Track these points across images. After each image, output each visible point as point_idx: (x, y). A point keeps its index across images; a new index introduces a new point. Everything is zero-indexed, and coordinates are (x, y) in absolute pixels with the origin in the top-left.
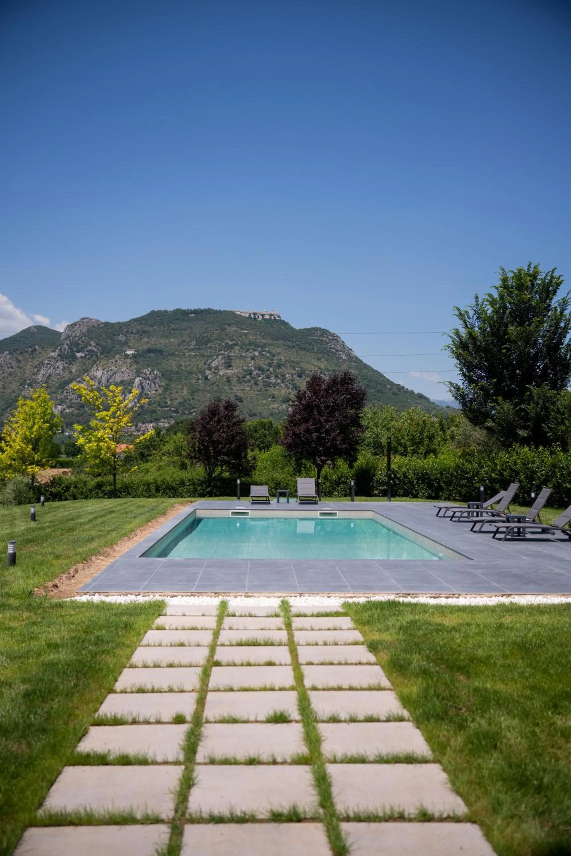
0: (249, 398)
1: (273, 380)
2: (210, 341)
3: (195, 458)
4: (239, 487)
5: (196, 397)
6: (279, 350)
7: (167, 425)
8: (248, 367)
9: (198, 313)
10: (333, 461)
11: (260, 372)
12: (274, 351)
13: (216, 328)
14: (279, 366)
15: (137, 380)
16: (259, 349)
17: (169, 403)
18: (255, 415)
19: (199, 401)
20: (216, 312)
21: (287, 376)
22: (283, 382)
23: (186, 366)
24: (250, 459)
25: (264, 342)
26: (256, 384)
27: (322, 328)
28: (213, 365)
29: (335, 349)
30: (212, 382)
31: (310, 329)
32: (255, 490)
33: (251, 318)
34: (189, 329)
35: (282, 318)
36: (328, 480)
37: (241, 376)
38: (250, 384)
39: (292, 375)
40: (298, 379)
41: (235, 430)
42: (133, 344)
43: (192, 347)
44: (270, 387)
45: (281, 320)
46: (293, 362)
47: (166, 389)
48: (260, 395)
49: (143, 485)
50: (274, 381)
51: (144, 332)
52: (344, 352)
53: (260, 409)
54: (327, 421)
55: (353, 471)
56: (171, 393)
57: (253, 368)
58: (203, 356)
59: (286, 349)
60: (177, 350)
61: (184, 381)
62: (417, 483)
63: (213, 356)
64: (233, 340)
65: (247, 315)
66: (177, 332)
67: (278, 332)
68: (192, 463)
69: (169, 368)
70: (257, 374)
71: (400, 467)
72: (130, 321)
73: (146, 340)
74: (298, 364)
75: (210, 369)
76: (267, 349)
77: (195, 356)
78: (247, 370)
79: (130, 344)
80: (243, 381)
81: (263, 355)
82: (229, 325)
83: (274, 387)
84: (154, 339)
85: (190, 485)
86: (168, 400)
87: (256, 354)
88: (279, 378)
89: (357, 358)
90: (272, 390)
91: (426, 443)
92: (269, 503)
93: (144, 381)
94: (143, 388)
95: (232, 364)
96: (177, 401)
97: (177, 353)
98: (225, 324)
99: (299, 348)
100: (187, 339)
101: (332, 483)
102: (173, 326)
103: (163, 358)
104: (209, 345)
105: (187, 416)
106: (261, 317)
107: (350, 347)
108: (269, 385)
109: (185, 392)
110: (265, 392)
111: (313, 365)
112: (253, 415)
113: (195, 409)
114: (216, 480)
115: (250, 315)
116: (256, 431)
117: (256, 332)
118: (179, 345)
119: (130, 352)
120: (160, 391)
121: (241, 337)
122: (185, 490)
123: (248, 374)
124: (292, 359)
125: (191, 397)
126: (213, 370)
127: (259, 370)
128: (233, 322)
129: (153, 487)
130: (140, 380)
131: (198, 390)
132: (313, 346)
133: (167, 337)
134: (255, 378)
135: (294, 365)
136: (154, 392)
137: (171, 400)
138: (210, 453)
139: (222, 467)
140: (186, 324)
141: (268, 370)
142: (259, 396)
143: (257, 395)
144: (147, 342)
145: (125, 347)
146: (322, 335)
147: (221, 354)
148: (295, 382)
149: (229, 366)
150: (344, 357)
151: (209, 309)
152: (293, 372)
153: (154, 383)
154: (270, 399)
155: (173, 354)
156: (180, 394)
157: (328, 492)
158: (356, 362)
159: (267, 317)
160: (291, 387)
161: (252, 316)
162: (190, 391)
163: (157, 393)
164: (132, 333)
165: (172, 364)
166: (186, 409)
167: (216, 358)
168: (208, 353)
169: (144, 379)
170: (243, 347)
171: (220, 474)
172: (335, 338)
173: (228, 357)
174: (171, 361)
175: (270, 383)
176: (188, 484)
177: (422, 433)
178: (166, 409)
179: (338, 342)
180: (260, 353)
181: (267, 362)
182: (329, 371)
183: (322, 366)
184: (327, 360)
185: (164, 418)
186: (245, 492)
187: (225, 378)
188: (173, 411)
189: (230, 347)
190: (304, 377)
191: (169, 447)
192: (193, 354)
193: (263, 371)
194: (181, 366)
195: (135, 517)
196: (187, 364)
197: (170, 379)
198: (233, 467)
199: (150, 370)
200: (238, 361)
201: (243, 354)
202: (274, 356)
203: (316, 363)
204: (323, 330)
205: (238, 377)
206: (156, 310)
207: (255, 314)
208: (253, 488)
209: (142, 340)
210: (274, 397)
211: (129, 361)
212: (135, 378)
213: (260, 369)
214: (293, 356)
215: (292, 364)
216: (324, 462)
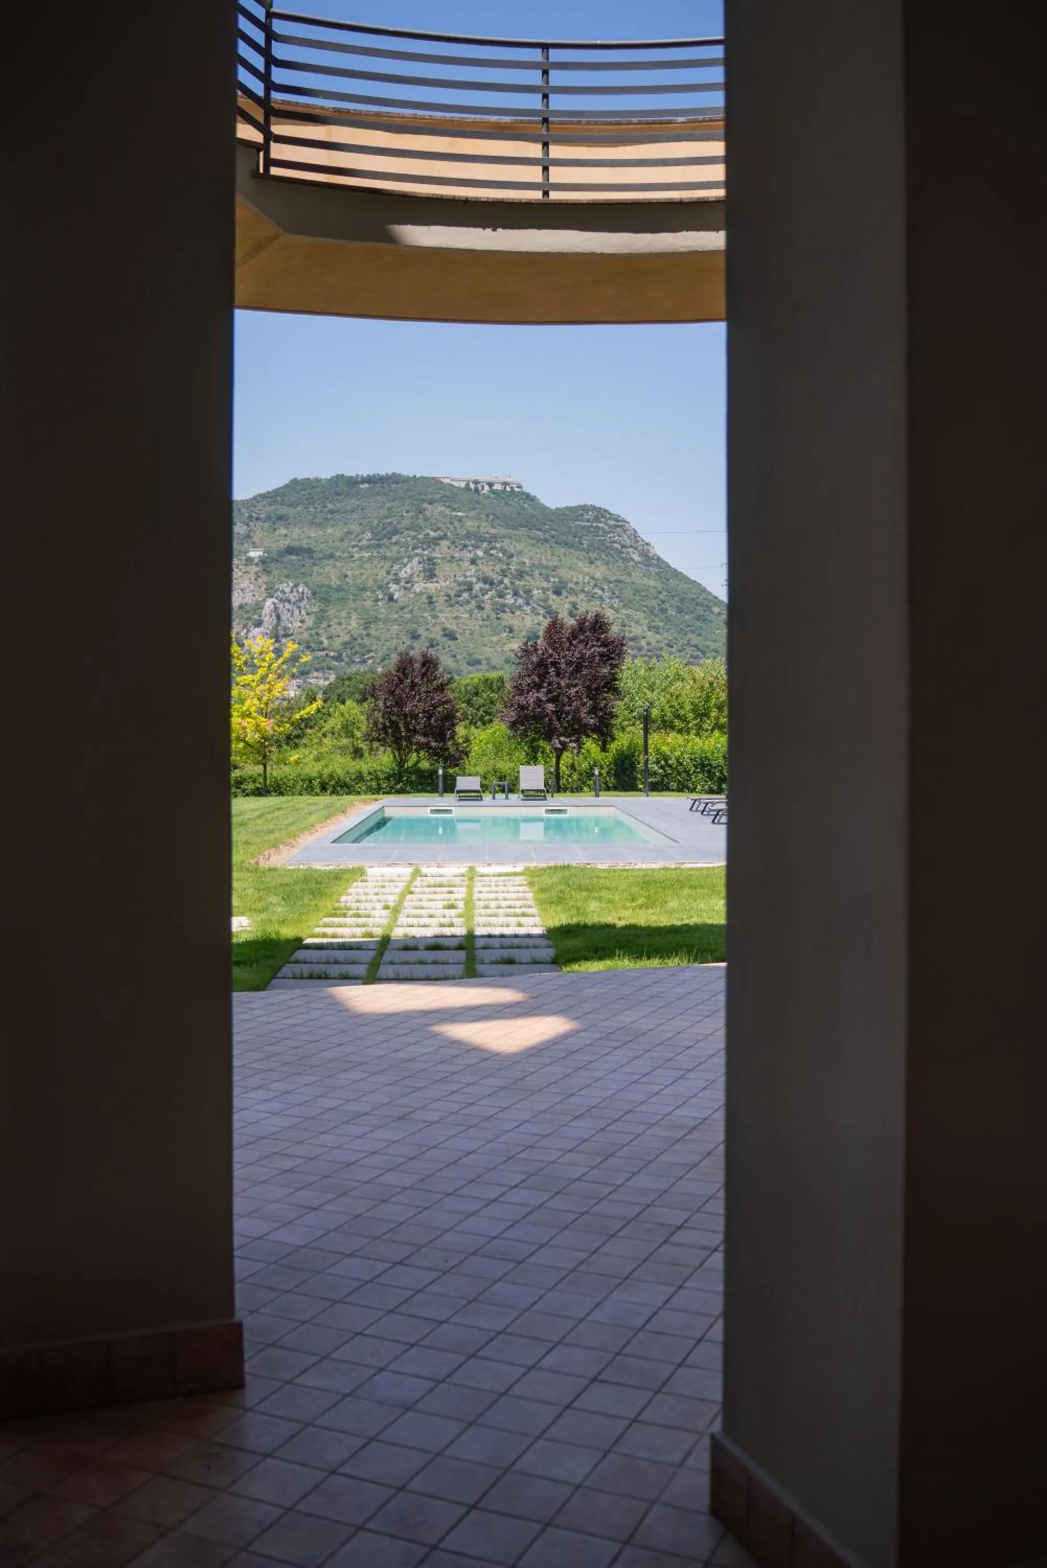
0: (467, 633)
1: (509, 600)
2: (396, 532)
3: (379, 740)
4: (441, 779)
5: (373, 632)
6: (519, 546)
7: (323, 683)
8: (466, 577)
9: (375, 483)
10: (577, 741)
11: (487, 586)
12: (512, 549)
13: (408, 508)
14: (521, 575)
15: (269, 604)
16: (485, 545)
17: (326, 642)
18: (478, 662)
19: (378, 639)
20: (406, 480)
21: (535, 592)
22: (528, 604)
23: (355, 577)
24: (460, 740)
25: (493, 531)
26: (480, 608)
27: (597, 506)
28: (403, 574)
29: (619, 543)
30: (402, 604)
31: (576, 507)
32: (463, 783)
33: (470, 490)
34: (359, 511)
35: (525, 489)
36: (575, 770)
37: (452, 593)
38: (468, 608)
39: (544, 590)
40: (555, 597)
41: (437, 697)
42: (261, 539)
43: (364, 542)
44: (505, 612)
45: (523, 493)
46: (546, 567)
47: (321, 617)
48: (487, 626)
49: (302, 780)
50: (512, 601)
51: (280, 518)
52: (636, 548)
53: (487, 652)
54: (569, 686)
55: (610, 756)
56: (329, 626)
57: (474, 580)
58: (385, 558)
59: (533, 545)
60: (338, 549)
61: (351, 604)
62: (694, 772)
63: (402, 558)
64: (438, 529)
65: (463, 485)
66: (338, 516)
67: (519, 514)
68: (371, 749)
69: (325, 582)
70: (481, 589)
71: (673, 750)
72: (255, 498)
73: (283, 531)
74: (554, 570)
75: (397, 581)
76: (498, 545)
77: (370, 559)
78: (464, 583)
79: (256, 539)
80: (457, 603)
81: (491, 555)
82: (430, 503)
83: (513, 613)
84: (297, 531)
85: (371, 779)
86: (323, 639)
87: (480, 553)
88: (521, 597)
89: (659, 559)
90: (506, 617)
91: (713, 714)
92: (482, 800)
93: (281, 605)
94: (278, 617)
95: (436, 572)
96: (340, 640)
97: (338, 554)
98: (424, 500)
99: (557, 543)
100: (355, 528)
101: (581, 774)
102: (330, 506)
103: (314, 564)
104: (394, 539)
105: (358, 666)
106: (487, 488)
107: (647, 540)
108: (502, 608)
109: (354, 624)
110: (496, 622)
111: (580, 572)
112: (475, 663)
113: (372, 654)
114: (410, 773)
115: (468, 485)
116: (476, 694)
117: (479, 514)
118: (342, 540)
119: (255, 554)
120: (310, 622)
121: (452, 523)
122: (364, 788)
123: (465, 590)
124: (544, 562)
125: (364, 632)
126: (402, 584)
127: (485, 582)
128: (438, 496)
129: (316, 783)
130: (274, 604)
131: (376, 620)
132: (581, 538)
133: (320, 525)
134: (477, 596)
135: (547, 572)
136: (300, 624)
137: (330, 638)
138: (400, 733)
139: (418, 753)
140: (353, 502)
141: (501, 582)
142: (484, 630)
143: (481, 627)
144: (286, 535)
145: (246, 545)
146: (597, 519)
147: (417, 555)
148: (550, 602)
149: (430, 575)
150: (636, 558)
151: (394, 474)
152: (545, 584)
153: (299, 607)
154: (505, 635)
155: (332, 556)
156: (344, 626)
157: (576, 789)
158: (658, 567)
159: (497, 487)
160: (542, 611)
161: (472, 486)
162: (362, 621)
163: (305, 626)
164: (258, 519)
165: (330, 574)
166: (356, 653)
167: (408, 562)
168: (395, 554)
169: (281, 600)
170: (456, 542)
171: (415, 765)
172: (620, 524)
173: (430, 559)
174: (327, 569)
175: (504, 605)
176: (368, 778)
177: (707, 700)
178: (321, 653)
179: (625, 531)
180: (486, 552)
181: (498, 568)
182: (610, 582)
183: (598, 575)
184: (607, 564)
185: (317, 670)
186: (449, 786)
187: (425, 596)
188: (333, 658)
189: (435, 542)
190: (564, 593)
191: (334, 723)
192: (367, 555)
193: (492, 584)
194: (346, 576)
195: (310, 814)
196: (357, 573)
197: (326, 600)
198: (435, 754)
199: (291, 584)
200: (446, 567)
201: (456, 555)
202: (512, 556)
203: (587, 570)
204: (598, 510)
205: (448, 596)
206: (299, 478)
207: (476, 482)
208: (460, 779)
209: (277, 532)
210: (511, 631)
211: (254, 569)
212: (264, 600)
213: (486, 580)
214: (543, 555)
215: (544, 571)
216: (564, 746)
